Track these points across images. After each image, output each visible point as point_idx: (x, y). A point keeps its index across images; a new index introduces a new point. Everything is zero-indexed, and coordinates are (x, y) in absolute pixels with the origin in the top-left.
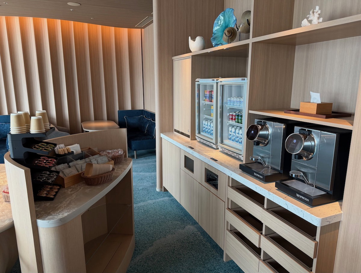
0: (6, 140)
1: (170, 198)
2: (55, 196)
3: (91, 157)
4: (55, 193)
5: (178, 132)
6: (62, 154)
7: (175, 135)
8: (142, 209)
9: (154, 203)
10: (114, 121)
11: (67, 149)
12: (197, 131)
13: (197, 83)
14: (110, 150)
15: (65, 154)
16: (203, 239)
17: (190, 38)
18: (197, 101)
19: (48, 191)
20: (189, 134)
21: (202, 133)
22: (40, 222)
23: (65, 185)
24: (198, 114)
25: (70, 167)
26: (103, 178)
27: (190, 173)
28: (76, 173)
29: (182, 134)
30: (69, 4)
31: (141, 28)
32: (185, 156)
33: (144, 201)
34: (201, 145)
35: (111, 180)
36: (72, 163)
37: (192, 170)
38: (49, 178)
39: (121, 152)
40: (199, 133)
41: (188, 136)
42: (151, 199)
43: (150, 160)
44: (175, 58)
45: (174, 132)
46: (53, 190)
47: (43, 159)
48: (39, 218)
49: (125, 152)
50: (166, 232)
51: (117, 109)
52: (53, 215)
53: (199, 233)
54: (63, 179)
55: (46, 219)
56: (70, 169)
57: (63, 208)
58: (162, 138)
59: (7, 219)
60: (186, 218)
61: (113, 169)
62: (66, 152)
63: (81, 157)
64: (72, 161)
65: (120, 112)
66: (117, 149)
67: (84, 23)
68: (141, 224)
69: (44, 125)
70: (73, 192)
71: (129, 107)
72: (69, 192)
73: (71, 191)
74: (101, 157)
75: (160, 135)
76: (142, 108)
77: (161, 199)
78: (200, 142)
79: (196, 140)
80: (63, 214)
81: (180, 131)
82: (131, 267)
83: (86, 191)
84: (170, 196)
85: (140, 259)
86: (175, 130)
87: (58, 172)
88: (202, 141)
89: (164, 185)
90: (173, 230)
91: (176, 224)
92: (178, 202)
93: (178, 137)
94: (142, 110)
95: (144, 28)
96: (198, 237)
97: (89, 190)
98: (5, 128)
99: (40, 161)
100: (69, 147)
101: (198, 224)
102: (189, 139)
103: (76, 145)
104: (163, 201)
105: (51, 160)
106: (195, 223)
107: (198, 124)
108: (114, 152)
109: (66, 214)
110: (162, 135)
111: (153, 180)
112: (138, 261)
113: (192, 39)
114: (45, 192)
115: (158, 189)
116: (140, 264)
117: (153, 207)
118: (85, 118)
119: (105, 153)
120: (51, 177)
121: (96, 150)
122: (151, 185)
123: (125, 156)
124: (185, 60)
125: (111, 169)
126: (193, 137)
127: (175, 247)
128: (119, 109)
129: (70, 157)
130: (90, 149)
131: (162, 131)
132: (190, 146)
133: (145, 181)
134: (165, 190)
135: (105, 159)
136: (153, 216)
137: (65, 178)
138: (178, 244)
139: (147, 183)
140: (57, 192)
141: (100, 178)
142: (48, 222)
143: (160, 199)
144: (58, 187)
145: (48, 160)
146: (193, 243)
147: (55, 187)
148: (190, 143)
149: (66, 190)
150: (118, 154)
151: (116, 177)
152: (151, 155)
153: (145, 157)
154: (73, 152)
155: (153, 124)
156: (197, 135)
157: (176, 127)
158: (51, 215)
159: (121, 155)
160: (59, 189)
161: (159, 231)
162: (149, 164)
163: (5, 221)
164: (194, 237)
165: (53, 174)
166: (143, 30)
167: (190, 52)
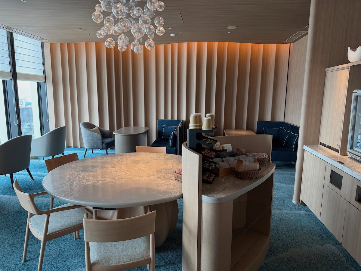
0: (169, 138)
1: (308, 213)
2: (213, 181)
3: (240, 156)
4: (212, 179)
5: (324, 145)
6: (218, 150)
7: (320, 149)
8: (277, 216)
9: (289, 214)
10: (253, 130)
11: (222, 147)
12: (349, 146)
13: (353, 94)
14: (256, 153)
15: (220, 151)
16: (346, 261)
17: (349, 48)
18: (352, 113)
19: (207, 176)
20: (339, 148)
21: (355, 149)
22: (204, 197)
23: (220, 174)
24: (352, 128)
25: (223, 161)
26: (251, 175)
27: (337, 189)
28: (228, 167)
29: (329, 147)
30: (228, 28)
31: (290, 43)
32: (332, 171)
33: (279, 209)
34: (353, 161)
35: (257, 179)
36: (225, 158)
37: (340, 187)
38: (210, 166)
39: (265, 156)
40: (352, 148)
41: (337, 151)
42: (286, 209)
43: (287, 172)
44: (328, 69)
45: (319, 145)
46: (211, 177)
47: (207, 151)
48: (203, 194)
49: (269, 156)
50: (302, 243)
51: (257, 119)
52: (213, 194)
53: (342, 255)
54: (218, 170)
55: (209, 196)
56: (224, 163)
57: (219, 191)
58: (305, 149)
59: (178, 192)
60: (325, 235)
61: (260, 169)
62: (222, 149)
63: (232, 154)
64: (225, 157)
65: (259, 123)
66: (262, 153)
67: (238, 43)
68: (276, 229)
69: (212, 125)
70: (226, 181)
71: (268, 119)
72: (223, 180)
73: (224, 180)
74: (248, 158)
75: (303, 147)
76: (282, 120)
77: (298, 212)
78: (351, 158)
79: (347, 155)
80: (220, 195)
81: (327, 144)
82: (265, 264)
83: (237, 182)
84: (309, 210)
85: (274, 260)
86: (321, 144)
87: (216, 163)
88: (355, 157)
89: (302, 198)
90: (310, 243)
91: (314, 239)
92: (317, 218)
93: (324, 151)
94: (282, 122)
95: (293, 42)
96: (339, 258)
97: (239, 182)
98: (168, 129)
99: (204, 152)
100: (224, 145)
101: (341, 245)
102: (338, 154)
103: (229, 144)
104: (300, 214)
105: (212, 153)
106: (336, 243)
107: (351, 138)
108: (259, 155)
109: (223, 196)
110: (305, 147)
111: (289, 192)
112: (272, 261)
113: (351, 49)
114: (206, 177)
115: (294, 202)
116: (274, 264)
117: (288, 217)
118: (228, 126)
119: (251, 155)
120: (211, 166)
121: (244, 150)
122: (287, 196)
123: (269, 161)
124: (340, 71)
125: (258, 168)
126: (343, 152)
127: (312, 260)
128: (259, 120)
129: (223, 153)
130: (238, 149)
131: (305, 143)
132: (339, 160)
133: (281, 191)
134: (303, 204)
135: (252, 159)
136: (288, 225)
137: (220, 169)
138: (315, 258)
139: (283, 193)
140: (214, 179)
141: (249, 174)
142: (210, 199)
143: (296, 211)
144: (214, 175)
145: (210, 153)
146: (333, 262)
147: (212, 175)
148: (339, 158)
149: (220, 179)
150: (263, 157)
151: (261, 177)
152: (288, 168)
153: (282, 169)
154: (226, 150)
155: (293, 136)
156: (348, 150)
157: (322, 140)
158: (212, 194)
159: (265, 159)
160: (215, 177)
161: (295, 240)
162: (285, 176)
163: (177, 193)
164: (335, 257)
165: (212, 164)
166: (292, 44)
167: (349, 62)
